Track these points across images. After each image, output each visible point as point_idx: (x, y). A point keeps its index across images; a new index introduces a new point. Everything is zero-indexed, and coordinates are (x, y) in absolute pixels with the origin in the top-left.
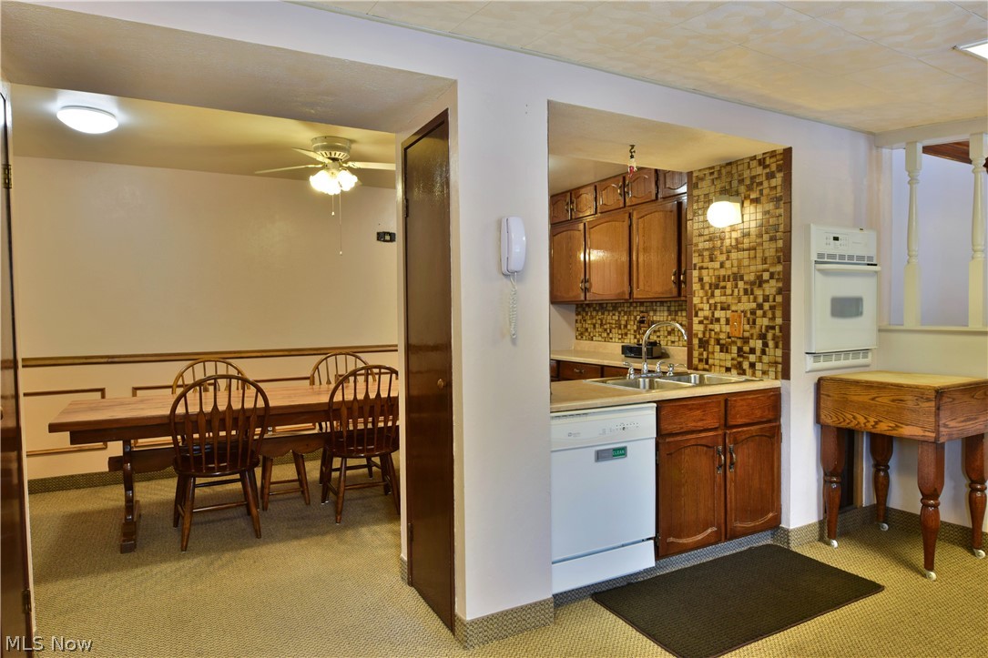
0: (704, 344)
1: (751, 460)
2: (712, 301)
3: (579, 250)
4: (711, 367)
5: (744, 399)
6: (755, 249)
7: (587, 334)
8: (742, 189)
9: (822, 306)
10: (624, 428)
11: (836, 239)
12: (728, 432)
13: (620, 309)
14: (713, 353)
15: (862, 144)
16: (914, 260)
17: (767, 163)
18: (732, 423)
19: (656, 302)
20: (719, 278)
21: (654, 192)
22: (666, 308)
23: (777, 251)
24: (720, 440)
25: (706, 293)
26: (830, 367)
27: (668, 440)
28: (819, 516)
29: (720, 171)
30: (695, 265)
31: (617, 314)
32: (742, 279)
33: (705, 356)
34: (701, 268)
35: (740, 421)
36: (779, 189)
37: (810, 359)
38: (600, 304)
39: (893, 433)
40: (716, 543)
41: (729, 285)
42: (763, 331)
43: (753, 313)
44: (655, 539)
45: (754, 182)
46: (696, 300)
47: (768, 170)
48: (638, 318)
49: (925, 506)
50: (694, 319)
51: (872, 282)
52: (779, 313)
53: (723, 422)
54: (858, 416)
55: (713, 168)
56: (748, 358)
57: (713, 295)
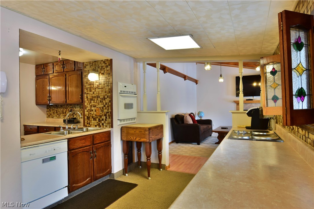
0: (88, 118)
1: (102, 154)
2: (91, 104)
3: (47, 85)
4: (91, 125)
5: (99, 135)
6: (103, 88)
7: (51, 116)
8: (99, 70)
9: (122, 106)
10: (54, 150)
11: (125, 87)
12: (94, 146)
13: (63, 107)
14: (91, 121)
15: (132, 61)
16: (145, 93)
17: (106, 63)
18: (95, 143)
19: (76, 104)
20: (93, 97)
21: (74, 68)
22: (79, 106)
23: (109, 89)
24: (91, 149)
25: (89, 101)
26: (125, 124)
27: (72, 151)
28: (123, 167)
29: (92, 63)
30: (85, 93)
31: (62, 108)
32: (99, 98)
33: (89, 122)
34: (87, 94)
35: (98, 142)
36: (109, 71)
37: (119, 121)
38: (56, 105)
39: (140, 141)
40: (91, 182)
41: (96, 99)
42: (106, 113)
43: (103, 108)
44: (68, 187)
45: (102, 68)
46: (86, 104)
47: (106, 65)
48: (70, 110)
49: (147, 160)
50: (85, 110)
51: (136, 99)
52: (110, 108)
53: (92, 143)
54: (131, 137)
55: (90, 62)
56: (101, 122)
57: (91, 103)
